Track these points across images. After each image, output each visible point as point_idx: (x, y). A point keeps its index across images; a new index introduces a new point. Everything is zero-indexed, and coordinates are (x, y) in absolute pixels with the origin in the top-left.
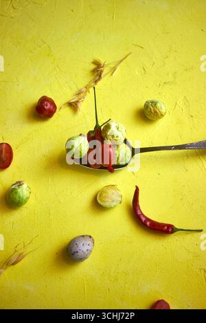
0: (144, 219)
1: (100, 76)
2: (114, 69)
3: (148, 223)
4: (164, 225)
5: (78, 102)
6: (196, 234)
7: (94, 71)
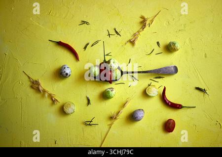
0: (168, 102)
1: (145, 26)
2: (152, 21)
3: (170, 104)
4: (177, 105)
5: (134, 40)
6: (192, 109)
7: (141, 22)
